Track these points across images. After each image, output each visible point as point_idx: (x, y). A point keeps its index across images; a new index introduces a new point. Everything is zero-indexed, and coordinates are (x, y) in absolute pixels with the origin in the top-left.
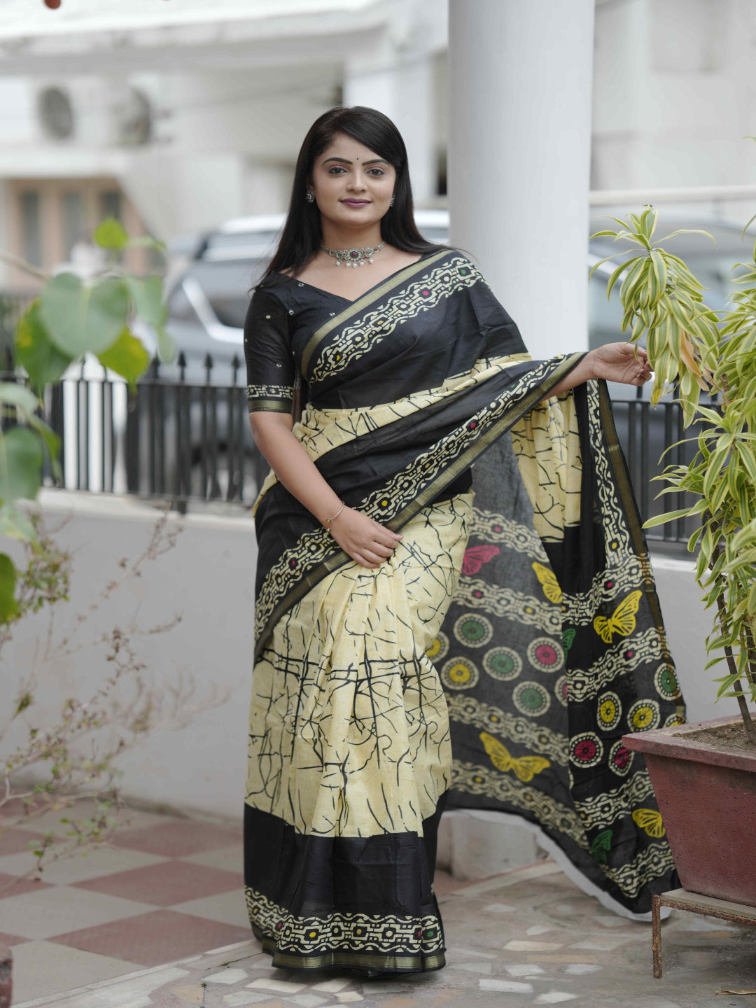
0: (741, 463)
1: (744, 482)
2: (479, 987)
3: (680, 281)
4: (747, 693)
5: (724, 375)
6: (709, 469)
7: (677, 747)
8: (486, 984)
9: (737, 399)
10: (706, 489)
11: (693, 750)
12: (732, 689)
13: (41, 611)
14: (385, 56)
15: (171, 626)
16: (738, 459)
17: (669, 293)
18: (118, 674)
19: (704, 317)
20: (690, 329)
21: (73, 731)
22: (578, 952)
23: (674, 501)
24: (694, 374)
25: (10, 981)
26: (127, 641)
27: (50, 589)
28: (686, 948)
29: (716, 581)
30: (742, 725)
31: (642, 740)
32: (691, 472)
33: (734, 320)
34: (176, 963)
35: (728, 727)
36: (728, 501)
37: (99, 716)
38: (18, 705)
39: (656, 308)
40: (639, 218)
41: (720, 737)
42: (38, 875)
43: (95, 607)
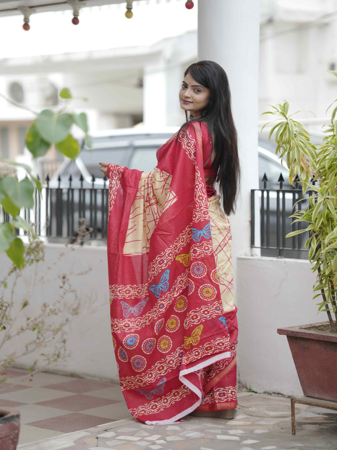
0: (328, 208)
1: (329, 217)
2: (216, 438)
3: (300, 132)
4: (331, 309)
5: (320, 172)
6: (314, 212)
7: (301, 332)
8: (219, 437)
9: (326, 180)
10: (313, 220)
11: (308, 333)
12: (324, 308)
13: (32, 265)
14: (161, 65)
15: (87, 272)
16: (327, 207)
17: (295, 137)
18: (65, 294)
19: (311, 147)
20: (305, 152)
21: (46, 317)
22: (259, 425)
24: (307, 171)
25: (19, 424)
26: (68, 280)
27: (36, 255)
28: (305, 424)
29: (317, 261)
30: (328, 325)
31: (286, 330)
32: (307, 213)
33: (323, 149)
35: (322, 326)
36: (322, 226)
37: (57, 310)
38: (23, 305)
39: (290, 144)
40: (282, 105)
41: (320, 329)
42: (31, 378)
43: (55, 264)
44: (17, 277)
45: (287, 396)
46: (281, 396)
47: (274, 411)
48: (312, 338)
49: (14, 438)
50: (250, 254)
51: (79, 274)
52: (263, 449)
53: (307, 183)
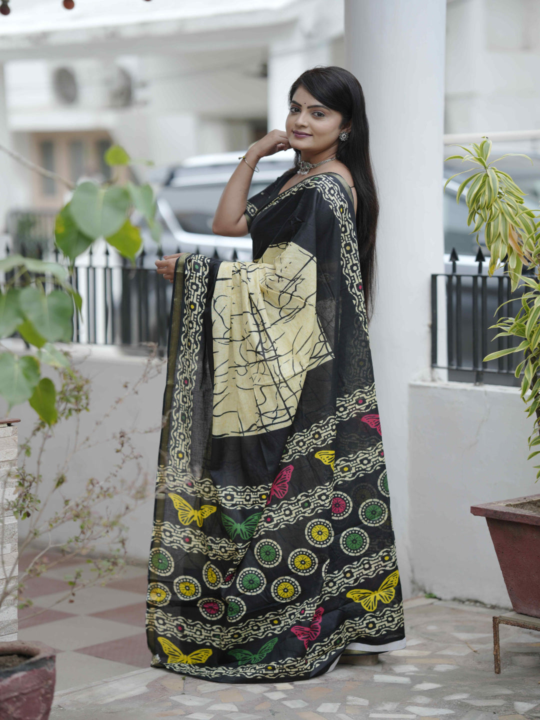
2: (373, 680)
3: (508, 190)
5: (539, 255)
6: (529, 320)
7: (509, 512)
8: (378, 678)
10: (527, 334)
11: (520, 515)
13: (70, 418)
14: (297, 41)
17: (500, 198)
18: (124, 462)
19: (525, 214)
20: (515, 222)
21: (93, 500)
22: (442, 656)
23: (505, 343)
24: (518, 254)
25: (54, 670)
26: (130, 438)
27: (77, 403)
28: (517, 654)
29: (535, 398)
31: (484, 509)
32: (517, 322)
37: (111, 490)
38: (56, 483)
39: (491, 209)
40: (479, 146)
41: (539, 507)
42: (72, 598)
43: (107, 415)
44: (45, 439)
45: (489, 606)
46: (480, 606)
47: (468, 631)
48: (527, 522)
49: (47, 693)
50: (429, 379)
51: (146, 432)
52: (447, 698)
53: (518, 274)
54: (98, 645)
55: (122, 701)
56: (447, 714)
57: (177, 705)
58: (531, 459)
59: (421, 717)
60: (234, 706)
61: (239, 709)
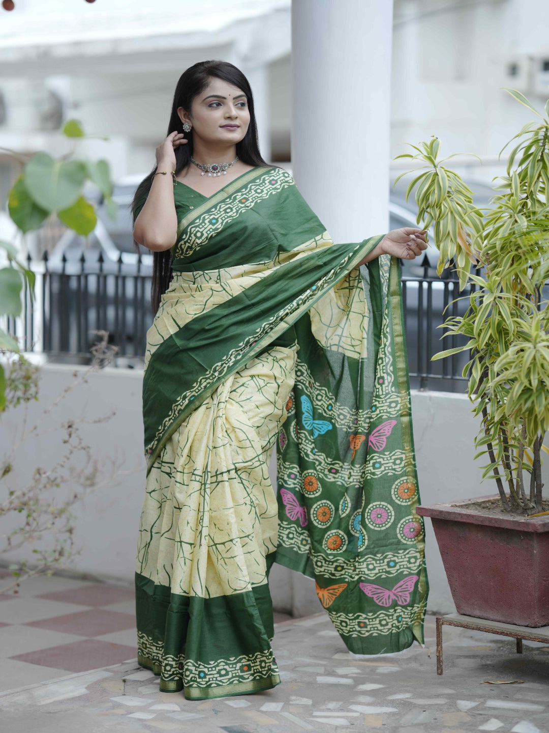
0: (500, 313)
1: (501, 327)
2: (316, 681)
3: (457, 189)
4: (502, 476)
5: (488, 254)
6: (477, 319)
7: (454, 512)
8: (321, 679)
9: (497, 268)
10: (475, 332)
11: (465, 515)
12: (492, 473)
13: (18, 407)
15: (109, 418)
16: (498, 311)
17: (449, 197)
18: (71, 452)
19: (473, 213)
20: (465, 221)
21: (40, 490)
22: (385, 659)
23: (450, 342)
24: (467, 253)
26: (77, 429)
27: (25, 391)
28: (459, 657)
29: (482, 398)
30: (498, 500)
31: (430, 509)
32: (465, 320)
33: (494, 216)
34: (104, 668)
35: (489, 501)
36: (490, 342)
37: (59, 480)
38: (2, 472)
39: (440, 207)
40: (429, 144)
41: (484, 508)
42: (17, 589)
43: (56, 404)
45: (430, 613)
48: (472, 521)
51: (95, 422)
52: (390, 698)
53: (467, 272)
54: (34, 653)
55: (61, 702)
56: (390, 712)
57: (118, 705)
58: (477, 458)
59: (364, 714)
60: (177, 706)
61: (181, 708)
